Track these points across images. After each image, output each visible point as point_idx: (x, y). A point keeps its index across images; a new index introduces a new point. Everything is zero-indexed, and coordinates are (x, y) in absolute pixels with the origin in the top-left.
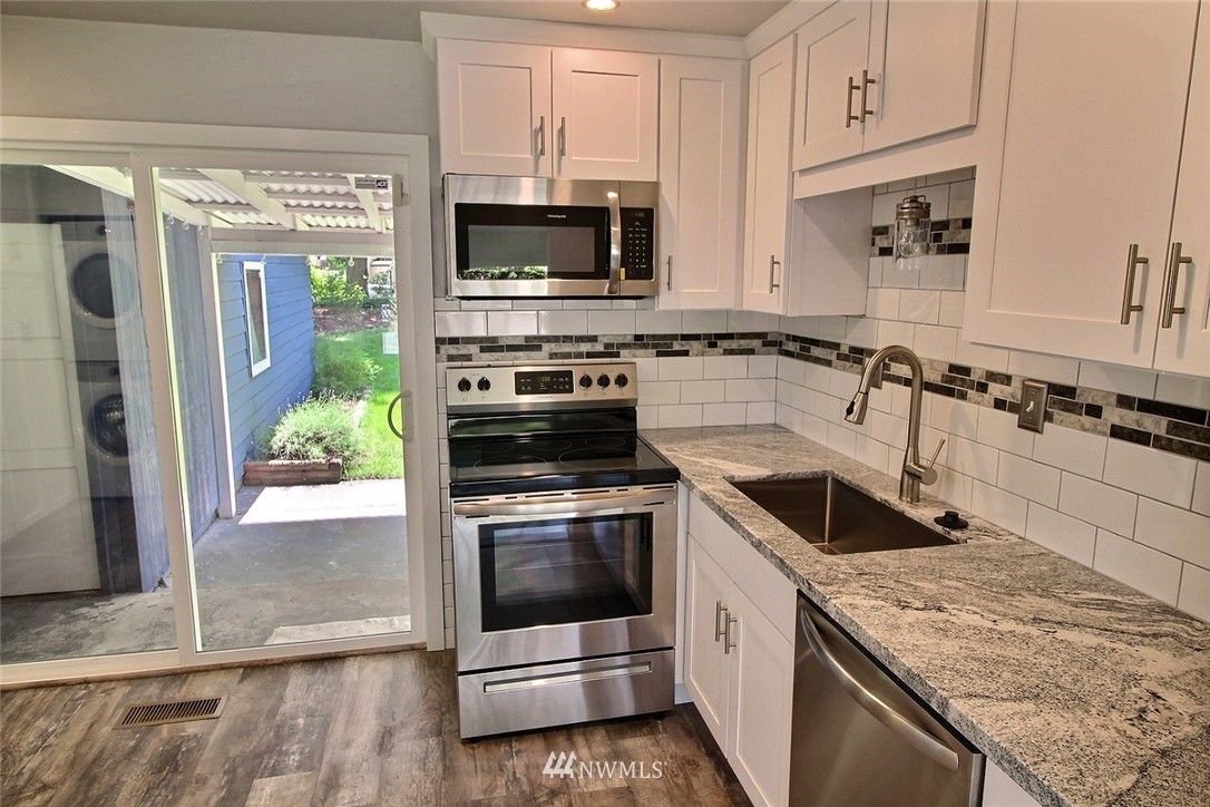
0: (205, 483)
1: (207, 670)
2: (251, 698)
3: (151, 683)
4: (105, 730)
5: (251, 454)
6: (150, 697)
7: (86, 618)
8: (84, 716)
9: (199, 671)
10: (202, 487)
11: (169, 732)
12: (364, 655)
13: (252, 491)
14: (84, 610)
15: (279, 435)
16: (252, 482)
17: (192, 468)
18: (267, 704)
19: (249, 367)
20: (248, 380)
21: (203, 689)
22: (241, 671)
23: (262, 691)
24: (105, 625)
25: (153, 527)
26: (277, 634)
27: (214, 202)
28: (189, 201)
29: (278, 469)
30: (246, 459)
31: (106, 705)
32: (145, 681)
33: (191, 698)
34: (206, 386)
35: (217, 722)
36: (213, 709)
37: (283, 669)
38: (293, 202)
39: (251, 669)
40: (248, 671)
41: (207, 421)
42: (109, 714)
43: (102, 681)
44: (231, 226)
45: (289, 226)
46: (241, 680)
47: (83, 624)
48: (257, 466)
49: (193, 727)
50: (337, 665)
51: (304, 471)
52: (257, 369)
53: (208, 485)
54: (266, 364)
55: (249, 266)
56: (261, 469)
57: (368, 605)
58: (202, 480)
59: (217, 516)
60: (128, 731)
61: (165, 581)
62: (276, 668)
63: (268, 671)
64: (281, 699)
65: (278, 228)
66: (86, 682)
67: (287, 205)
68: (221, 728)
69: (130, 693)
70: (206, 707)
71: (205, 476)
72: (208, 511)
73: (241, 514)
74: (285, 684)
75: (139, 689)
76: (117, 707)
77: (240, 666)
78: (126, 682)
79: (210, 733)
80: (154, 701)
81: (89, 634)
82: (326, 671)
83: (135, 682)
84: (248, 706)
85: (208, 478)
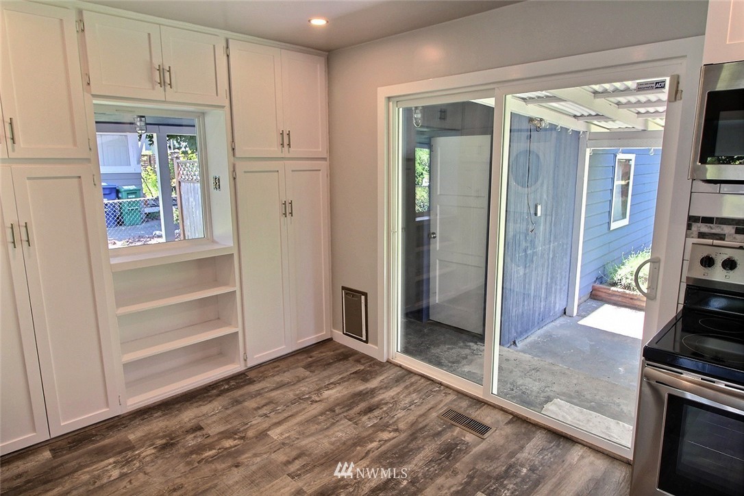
0: (558, 291)
1: (494, 407)
2: (507, 437)
3: (466, 400)
4: (434, 415)
5: (600, 279)
6: (461, 407)
7: (470, 349)
8: (432, 401)
9: (491, 405)
10: (555, 293)
11: (458, 433)
12: (590, 448)
13: (593, 303)
14: (472, 344)
15: (620, 272)
16: (596, 297)
17: (549, 280)
18: (513, 447)
19: (609, 224)
20: (607, 231)
21: (486, 417)
22: (511, 417)
23: (515, 437)
24: (476, 356)
25: (514, 310)
26: (555, 404)
27: (590, 115)
28: (575, 116)
29: (614, 294)
30: (595, 282)
31: (441, 401)
32: (465, 398)
33: (478, 419)
34: (570, 233)
35: (482, 442)
36: (483, 433)
37: (534, 429)
38: (642, 110)
39: (517, 419)
40: (514, 419)
41: (566, 254)
42: (440, 406)
43: (447, 387)
44: (608, 131)
45: (640, 128)
46: (509, 423)
47: (467, 351)
48: (601, 288)
49: (469, 437)
50: (568, 445)
51: (631, 299)
52: (614, 226)
53: (560, 292)
54: (625, 222)
55: (620, 156)
56: (603, 290)
57: (625, 411)
58: (556, 289)
59: (565, 313)
60: (442, 421)
61: (517, 342)
62: (531, 426)
63: (525, 425)
64: (522, 448)
65: (634, 130)
66: (441, 384)
67: (638, 113)
68: (483, 446)
69: (455, 400)
70: (481, 429)
71: (558, 287)
72: (557, 309)
73: (582, 316)
74: (530, 439)
75: (459, 401)
76: (444, 406)
77: (511, 413)
78: (456, 393)
79: (475, 446)
80: (461, 411)
81: (466, 358)
82: (558, 446)
83: (460, 395)
84: (502, 442)
85: (561, 289)
